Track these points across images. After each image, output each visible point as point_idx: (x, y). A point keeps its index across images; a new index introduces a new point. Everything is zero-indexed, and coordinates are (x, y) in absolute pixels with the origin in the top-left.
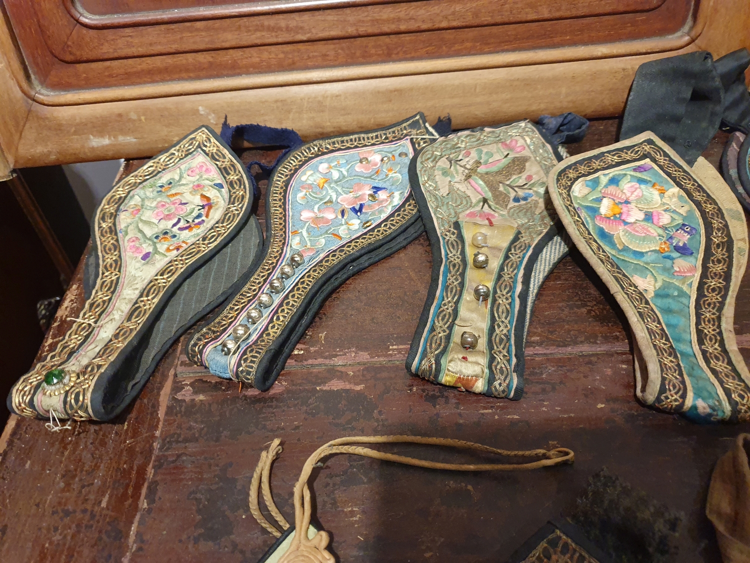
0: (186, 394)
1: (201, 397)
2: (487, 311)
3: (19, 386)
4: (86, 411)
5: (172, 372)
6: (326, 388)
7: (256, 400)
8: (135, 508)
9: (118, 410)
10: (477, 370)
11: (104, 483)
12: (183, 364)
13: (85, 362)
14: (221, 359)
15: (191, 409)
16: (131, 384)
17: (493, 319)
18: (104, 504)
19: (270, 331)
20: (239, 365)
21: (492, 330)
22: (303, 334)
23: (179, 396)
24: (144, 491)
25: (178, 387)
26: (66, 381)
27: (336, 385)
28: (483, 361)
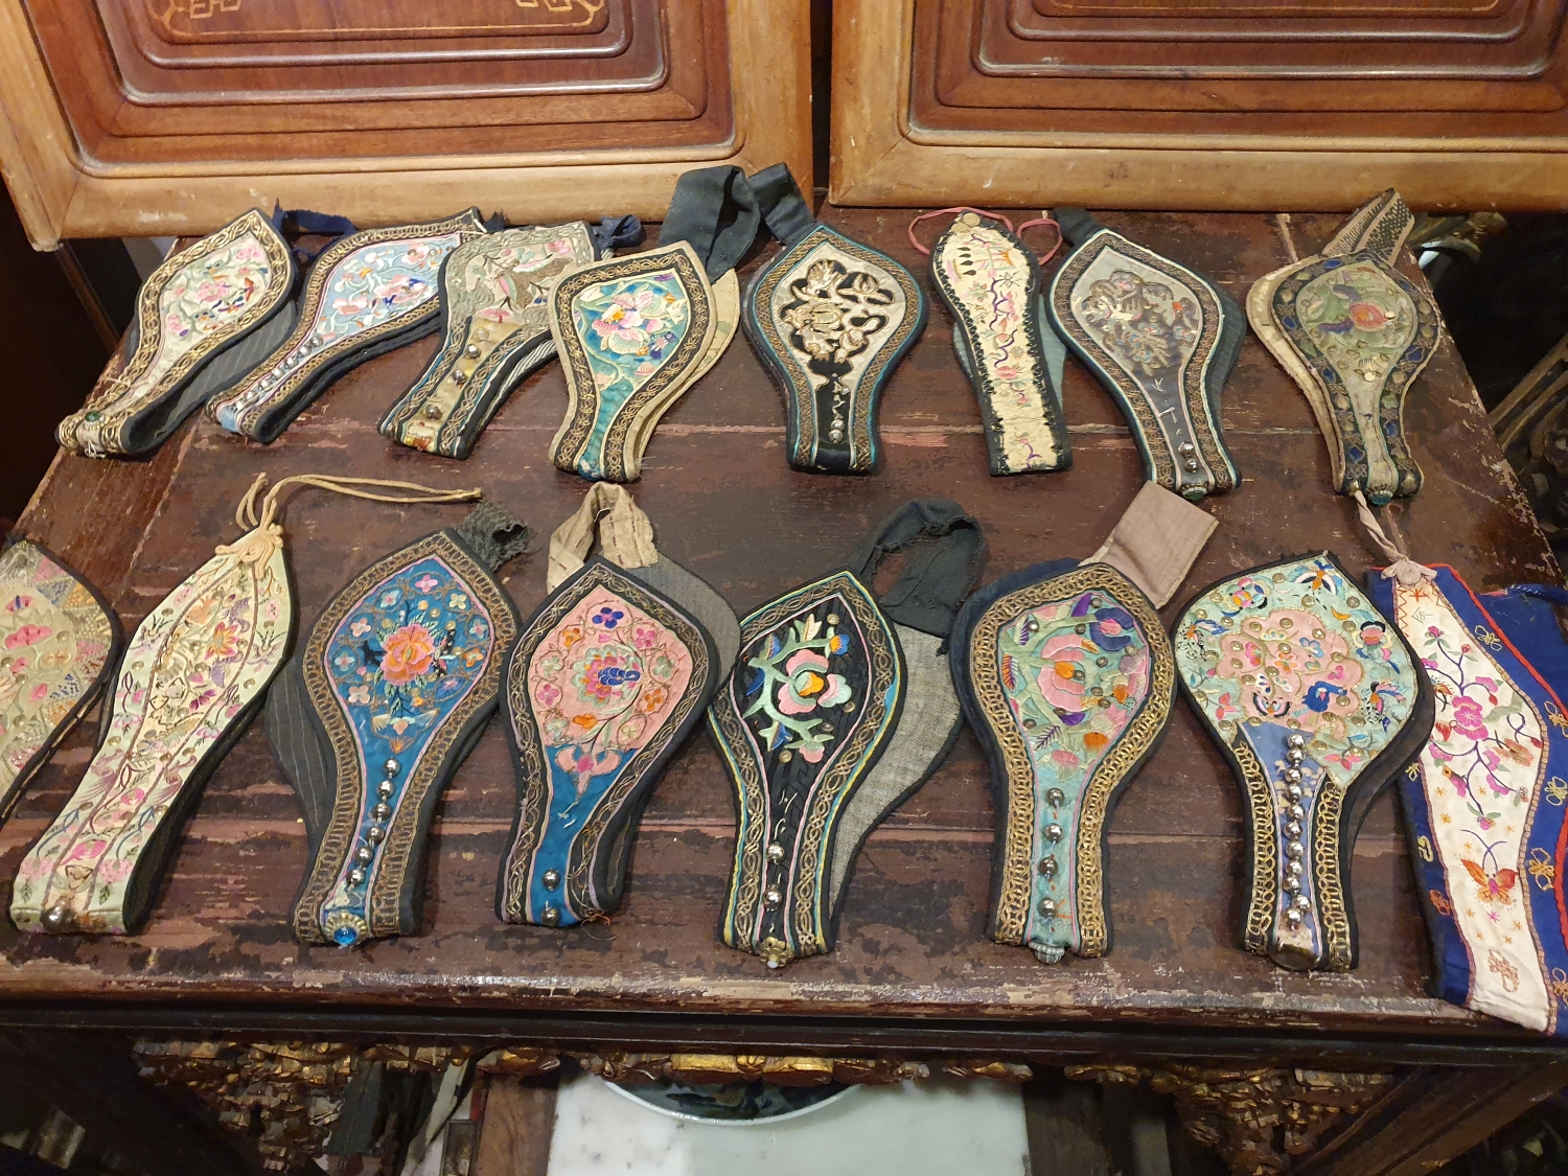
0: (204, 444)
1: (215, 447)
2: (460, 391)
3: (65, 422)
4: (117, 442)
5: (194, 429)
6: (316, 445)
7: (256, 451)
8: (151, 515)
9: (144, 448)
10: (430, 433)
11: (129, 500)
12: (205, 422)
13: (119, 410)
14: (230, 415)
15: (205, 455)
16: (158, 432)
17: (462, 397)
18: (128, 512)
19: (276, 397)
20: (243, 420)
21: (458, 406)
22: (309, 405)
23: (197, 446)
24: (159, 506)
25: (197, 439)
26: (101, 419)
27: (325, 444)
28: (437, 426)
